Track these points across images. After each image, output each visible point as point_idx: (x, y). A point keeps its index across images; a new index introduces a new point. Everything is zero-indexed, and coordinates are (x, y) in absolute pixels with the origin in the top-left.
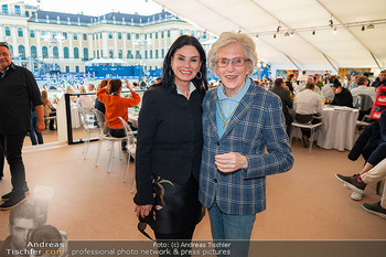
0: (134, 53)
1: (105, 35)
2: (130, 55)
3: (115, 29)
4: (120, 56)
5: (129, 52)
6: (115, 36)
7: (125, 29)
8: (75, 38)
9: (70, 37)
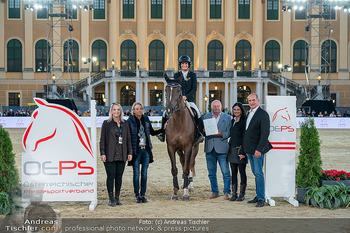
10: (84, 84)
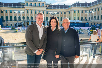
0: (84, 18)
1: (73, 12)
2: (82, 19)
3: (77, 9)
4: (78, 19)
5: (82, 18)
6: (77, 12)
7: (80, 9)
8: (61, 14)
9: (60, 13)
10: (22, 23)
